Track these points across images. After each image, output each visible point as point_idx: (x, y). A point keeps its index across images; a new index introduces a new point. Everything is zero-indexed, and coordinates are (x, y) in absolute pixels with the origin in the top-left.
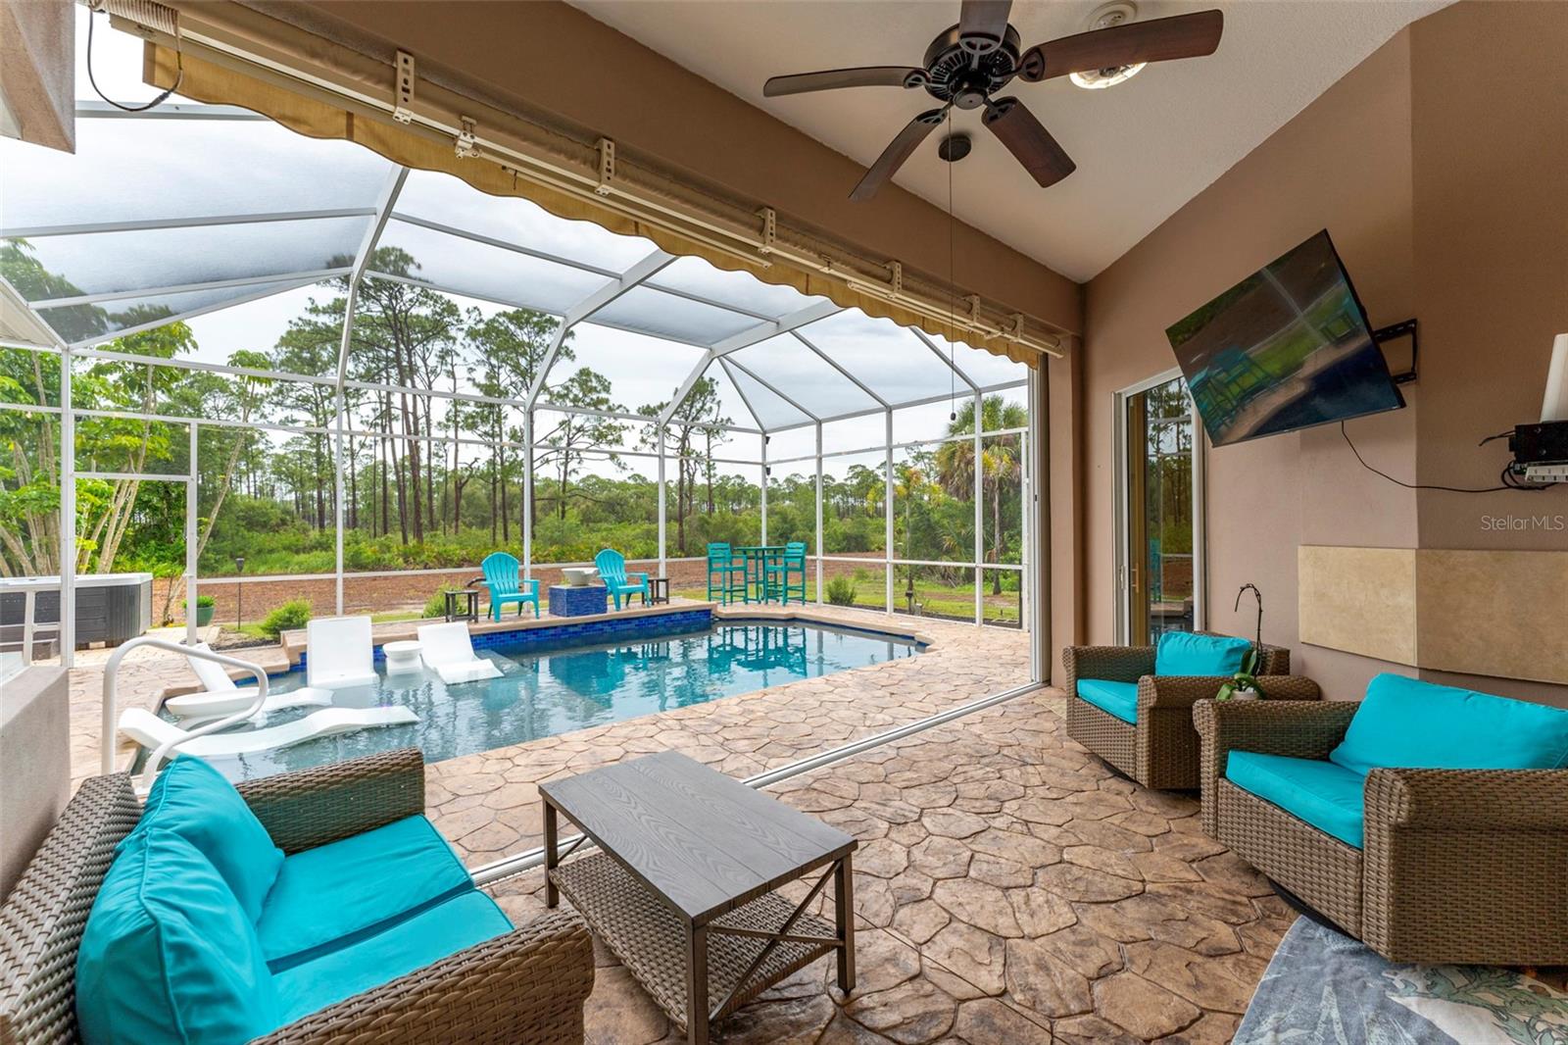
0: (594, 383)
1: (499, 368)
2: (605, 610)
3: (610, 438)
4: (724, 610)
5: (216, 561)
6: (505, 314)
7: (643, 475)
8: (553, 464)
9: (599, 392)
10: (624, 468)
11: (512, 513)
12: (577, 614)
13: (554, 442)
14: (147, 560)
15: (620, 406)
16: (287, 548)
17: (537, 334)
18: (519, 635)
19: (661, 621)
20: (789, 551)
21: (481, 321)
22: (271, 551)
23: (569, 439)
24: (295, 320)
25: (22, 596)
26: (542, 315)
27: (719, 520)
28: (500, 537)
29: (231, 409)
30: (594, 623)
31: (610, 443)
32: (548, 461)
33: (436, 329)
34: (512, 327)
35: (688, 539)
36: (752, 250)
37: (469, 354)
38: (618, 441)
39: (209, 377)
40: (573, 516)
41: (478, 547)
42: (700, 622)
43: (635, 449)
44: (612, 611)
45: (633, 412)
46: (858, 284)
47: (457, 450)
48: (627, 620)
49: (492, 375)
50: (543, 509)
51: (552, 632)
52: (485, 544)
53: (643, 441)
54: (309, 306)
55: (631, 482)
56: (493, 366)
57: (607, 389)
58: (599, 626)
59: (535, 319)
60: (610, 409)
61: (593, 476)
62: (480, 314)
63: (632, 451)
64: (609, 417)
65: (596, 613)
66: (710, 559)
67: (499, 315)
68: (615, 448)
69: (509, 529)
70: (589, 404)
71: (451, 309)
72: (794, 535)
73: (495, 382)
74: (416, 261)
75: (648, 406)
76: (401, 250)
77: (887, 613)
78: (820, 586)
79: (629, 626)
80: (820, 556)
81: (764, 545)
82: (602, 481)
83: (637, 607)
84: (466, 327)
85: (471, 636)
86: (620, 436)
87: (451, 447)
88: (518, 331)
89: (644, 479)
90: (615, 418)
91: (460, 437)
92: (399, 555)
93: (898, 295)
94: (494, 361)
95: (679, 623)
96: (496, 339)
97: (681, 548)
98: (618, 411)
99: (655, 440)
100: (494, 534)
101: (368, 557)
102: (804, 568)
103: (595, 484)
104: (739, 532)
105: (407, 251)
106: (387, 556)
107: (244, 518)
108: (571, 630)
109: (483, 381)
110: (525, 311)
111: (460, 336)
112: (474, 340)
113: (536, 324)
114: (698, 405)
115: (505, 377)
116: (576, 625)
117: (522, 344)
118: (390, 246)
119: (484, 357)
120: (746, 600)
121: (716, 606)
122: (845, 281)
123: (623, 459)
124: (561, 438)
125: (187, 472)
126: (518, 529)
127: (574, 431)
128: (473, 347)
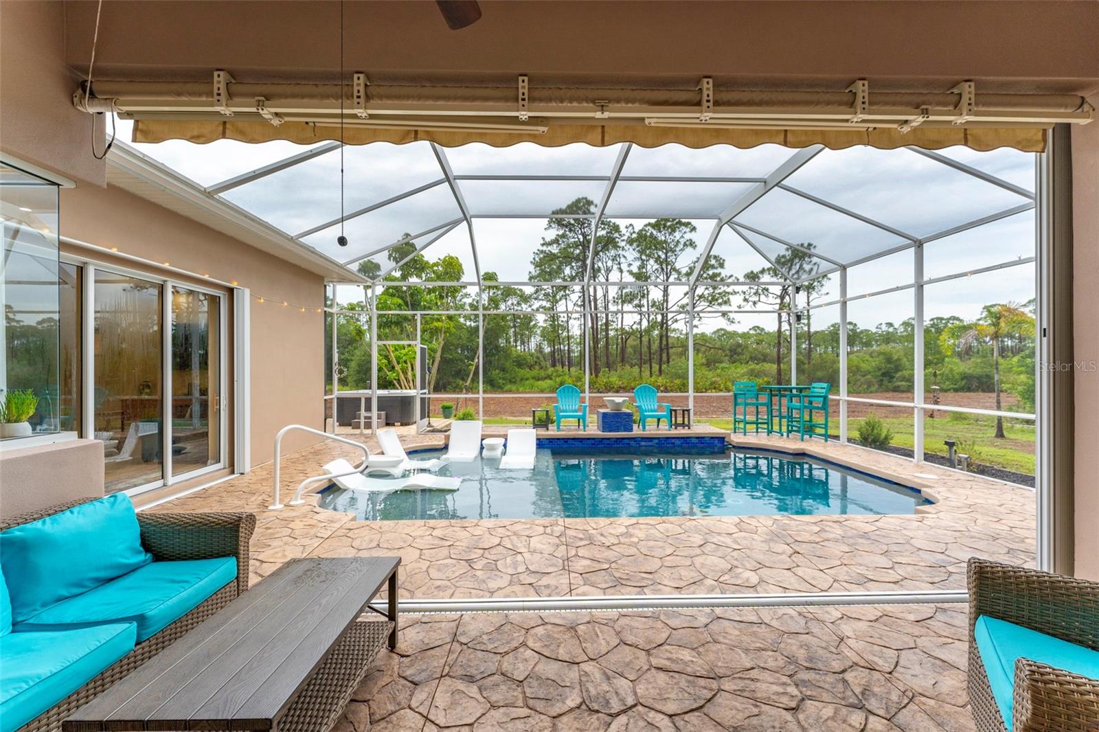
0: (713, 262)
1: (647, 261)
2: (631, 430)
3: (720, 301)
4: (737, 439)
5: (504, 384)
6: (649, 224)
7: (761, 326)
8: (682, 322)
9: (716, 268)
10: (732, 322)
12: (610, 431)
13: (683, 307)
15: (731, 276)
16: (534, 378)
17: (670, 234)
18: (570, 442)
19: (678, 442)
20: (813, 390)
21: (634, 232)
22: (527, 379)
24: (536, 251)
25: (360, 399)
26: (674, 220)
27: (819, 361)
28: (646, 372)
29: (519, 304)
30: (623, 439)
31: (720, 304)
32: (677, 321)
33: (608, 243)
34: (655, 232)
35: (785, 378)
36: (515, 120)
37: (630, 255)
38: (727, 302)
39: (509, 289)
41: (630, 380)
42: (716, 446)
43: (739, 307)
44: (637, 431)
45: (742, 279)
46: (655, 117)
47: (622, 318)
48: (650, 439)
49: (642, 267)
51: (593, 442)
52: (635, 378)
53: (746, 300)
54: (542, 242)
55: (752, 332)
56: (643, 260)
57: (722, 266)
58: (626, 441)
59: (669, 224)
60: (722, 280)
61: (722, 329)
62: (634, 228)
63: (737, 309)
64: (724, 286)
65: (625, 431)
66: (735, 395)
67: (646, 226)
68: (725, 308)
69: (653, 368)
70: (706, 278)
71: (616, 228)
72: (899, 374)
73: (644, 270)
74: (595, 202)
75: (752, 272)
76: (586, 198)
77: (915, 460)
78: (843, 424)
79: (650, 443)
80: (843, 396)
81: (794, 384)
82: (729, 333)
83: (665, 430)
84: (625, 238)
85: (538, 439)
86: (729, 299)
87: (620, 315)
88: (659, 234)
89: (763, 329)
90: (728, 286)
91: (624, 310)
93: (711, 115)
94: (644, 257)
95: (694, 446)
96: (645, 243)
98: (730, 280)
99: (755, 298)
100: (640, 371)
102: (828, 407)
103: (723, 335)
105: (590, 198)
107: (516, 362)
108: (606, 442)
109: (635, 270)
110: (662, 220)
111: (622, 244)
112: (631, 245)
113: (670, 227)
115: (652, 265)
116: (609, 439)
117: (661, 242)
118: (580, 197)
119: (638, 255)
120: (770, 432)
121: (729, 434)
122: (643, 119)
123: (731, 315)
124: (687, 304)
125: (416, 340)
126: (658, 367)
127: (697, 298)
128: (631, 250)
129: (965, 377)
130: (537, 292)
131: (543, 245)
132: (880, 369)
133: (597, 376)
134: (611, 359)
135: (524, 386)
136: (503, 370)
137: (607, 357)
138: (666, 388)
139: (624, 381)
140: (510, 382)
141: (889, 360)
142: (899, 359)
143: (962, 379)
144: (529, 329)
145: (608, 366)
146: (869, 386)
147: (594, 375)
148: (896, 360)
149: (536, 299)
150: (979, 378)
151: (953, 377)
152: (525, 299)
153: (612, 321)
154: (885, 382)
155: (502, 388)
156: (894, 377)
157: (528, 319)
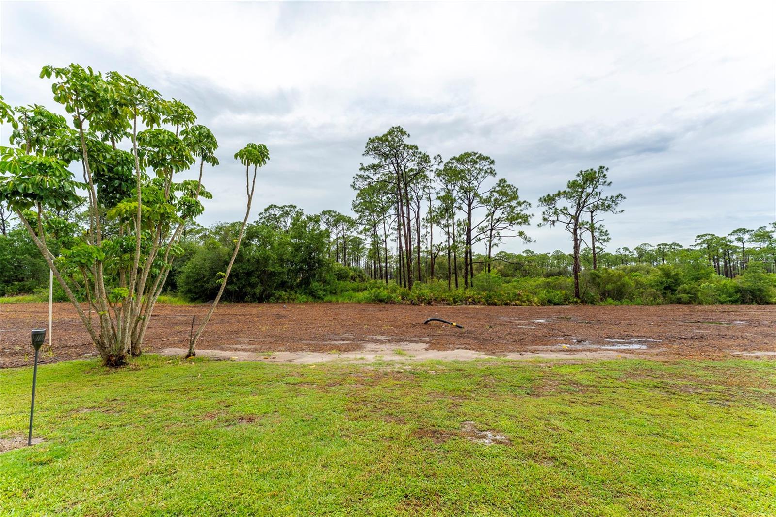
0: (507, 190)
1: (452, 190)
3: (520, 220)
5: (324, 295)
8: (483, 241)
10: (529, 241)
11: (461, 272)
13: (483, 228)
14: (301, 294)
15: (525, 202)
16: (353, 289)
21: (442, 164)
22: (347, 291)
23: (492, 226)
24: (356, 176)
26: (475, 155)
28: (453, 285)
32: (480, 239)
34: (459, 165)
35: (582, 290)
40: (494, 273)
41: (441, 291)
47: (432, 238)
49: (448, 194)
50: (477, 270)
52: (444, 289)
53: (545, 219)
54: (361, 167)
55: (525, 255)
57: (515, 193)
59: (471, 158)
62: (441, 158)
67: (451, 159)
69: (458, 281)
71: (427, 159)
72: (679, 288)
74: (407, 133)
75: (549, 195)
76: (399, 128)
84: (434, 169)
87: (429, 236)
91: (433, 231)
92: (399, 295)
94: (450, 187)
96: (450, 174)
97: (577, 295)
99: (554, 218)
100: (449, 284)
101: (385, 295)
104: (623, 285)
106: (394, 295)
107: (338, 274)
110: (466, 154)
111: (431, 175)
112: (439, 176)
114: (589, 190)
115: (456, 194)
118: (395, 126)
119: (444, 185)
124: (486, 227)
126: (463, 280)
127: (495, 221)
128: (439, 181)
129: (738, 290)
130: (360, 217)
131: (361, 169)
132: (662, 283)
133: (410, 288)
134: (422, 273)
135: (343, 297)
136: (325, 282)
137: (419, 271)
138: (474, 300)
139: (435, 292)
140: (331, 293)
141: (667, 275)
142: (677, 274)
143: (736, 293)
144: (358, 250)
145: (420, 279)
146: (655, 299)
147: (407, 288)
148: (675, 275)
149: (360, 223)
150: (752, 292)
151: (728, 290)
152: (352, 223)
153: (423, 242)
154: (669, 294)
155: (322, 299)
156: (676, 290)
157: (357, 242)
